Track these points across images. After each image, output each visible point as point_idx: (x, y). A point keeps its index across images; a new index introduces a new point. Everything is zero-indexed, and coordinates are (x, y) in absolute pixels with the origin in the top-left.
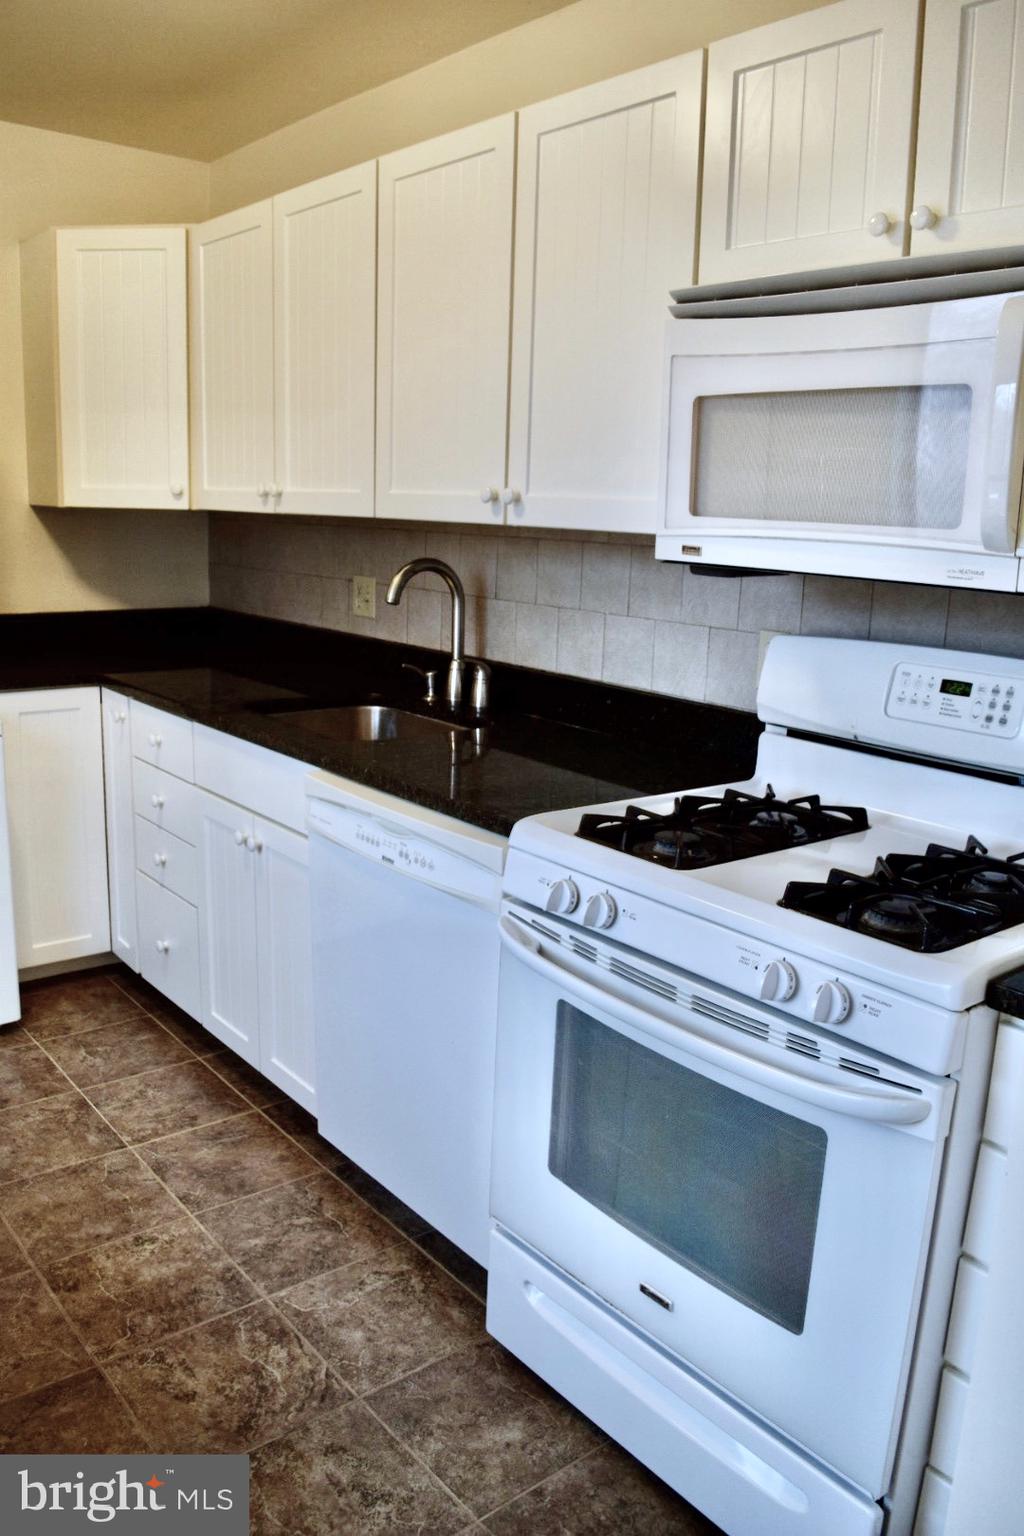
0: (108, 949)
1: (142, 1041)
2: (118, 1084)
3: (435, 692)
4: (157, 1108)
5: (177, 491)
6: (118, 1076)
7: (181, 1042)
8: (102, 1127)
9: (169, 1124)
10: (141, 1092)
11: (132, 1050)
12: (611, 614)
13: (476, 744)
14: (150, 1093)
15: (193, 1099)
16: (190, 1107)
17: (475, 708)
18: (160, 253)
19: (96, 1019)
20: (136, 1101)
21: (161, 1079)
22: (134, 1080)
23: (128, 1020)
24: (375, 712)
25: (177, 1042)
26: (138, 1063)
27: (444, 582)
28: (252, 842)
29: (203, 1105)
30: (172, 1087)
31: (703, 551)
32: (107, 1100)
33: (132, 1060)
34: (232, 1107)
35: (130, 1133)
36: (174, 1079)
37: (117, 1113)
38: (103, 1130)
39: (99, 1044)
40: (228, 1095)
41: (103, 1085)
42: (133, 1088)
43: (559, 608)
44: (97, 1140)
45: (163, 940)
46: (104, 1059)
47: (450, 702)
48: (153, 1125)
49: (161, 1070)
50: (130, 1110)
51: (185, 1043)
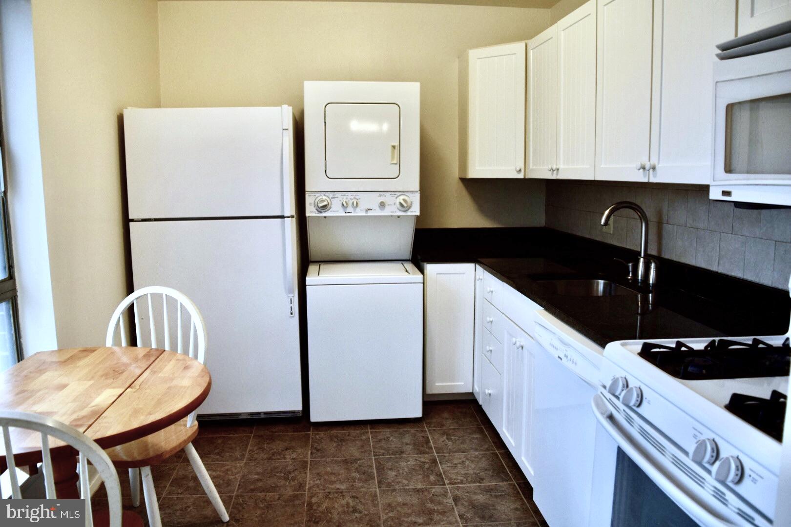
0: (471, 391)
1: (473, 438)
2: (454, 456)
3: (633, 274)
4: (467, 470)
5: (518, 169)
6: (455, 452)
7: (491, 442)
8: (439, 473)
9: (470, 479)
10: (463, 462)
11: (468, 441)
12: (722, 232)
13: (649, 304)
14: (467, 463)
15: (486, 470)
16: (483, 474)
17: (650, 284)
18: (514, 56)
19: (457, 423)
20: (459, 465)
21: (475, 458)
22: (462, 455)
23: (471, 427)
24: (601, 283)
25: (490, 442)
26: (467, 448)
27: (636, 214)
28: (518, 344)
29: (489, 474)
30: (478, 462)
31: (733, 194)
32: (446, 461)
33: (465, 446)
34: (503, 478)
35: (450, 479)
36: (481, 459)
37: (448, 469)
38: (439, 475)
39: (453, 435)
40: (503, 472)
41: (447, 455)
42: (460, 459)
43: (697, 229)
44: (434, 479)
45: (489, 390)
46: (453, 443)
47: (638, 280)
48: (462, 478)
49: (477, 453)
50: (454, 469)
51: (493, 443)
